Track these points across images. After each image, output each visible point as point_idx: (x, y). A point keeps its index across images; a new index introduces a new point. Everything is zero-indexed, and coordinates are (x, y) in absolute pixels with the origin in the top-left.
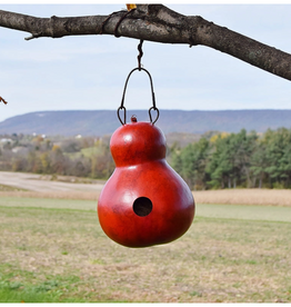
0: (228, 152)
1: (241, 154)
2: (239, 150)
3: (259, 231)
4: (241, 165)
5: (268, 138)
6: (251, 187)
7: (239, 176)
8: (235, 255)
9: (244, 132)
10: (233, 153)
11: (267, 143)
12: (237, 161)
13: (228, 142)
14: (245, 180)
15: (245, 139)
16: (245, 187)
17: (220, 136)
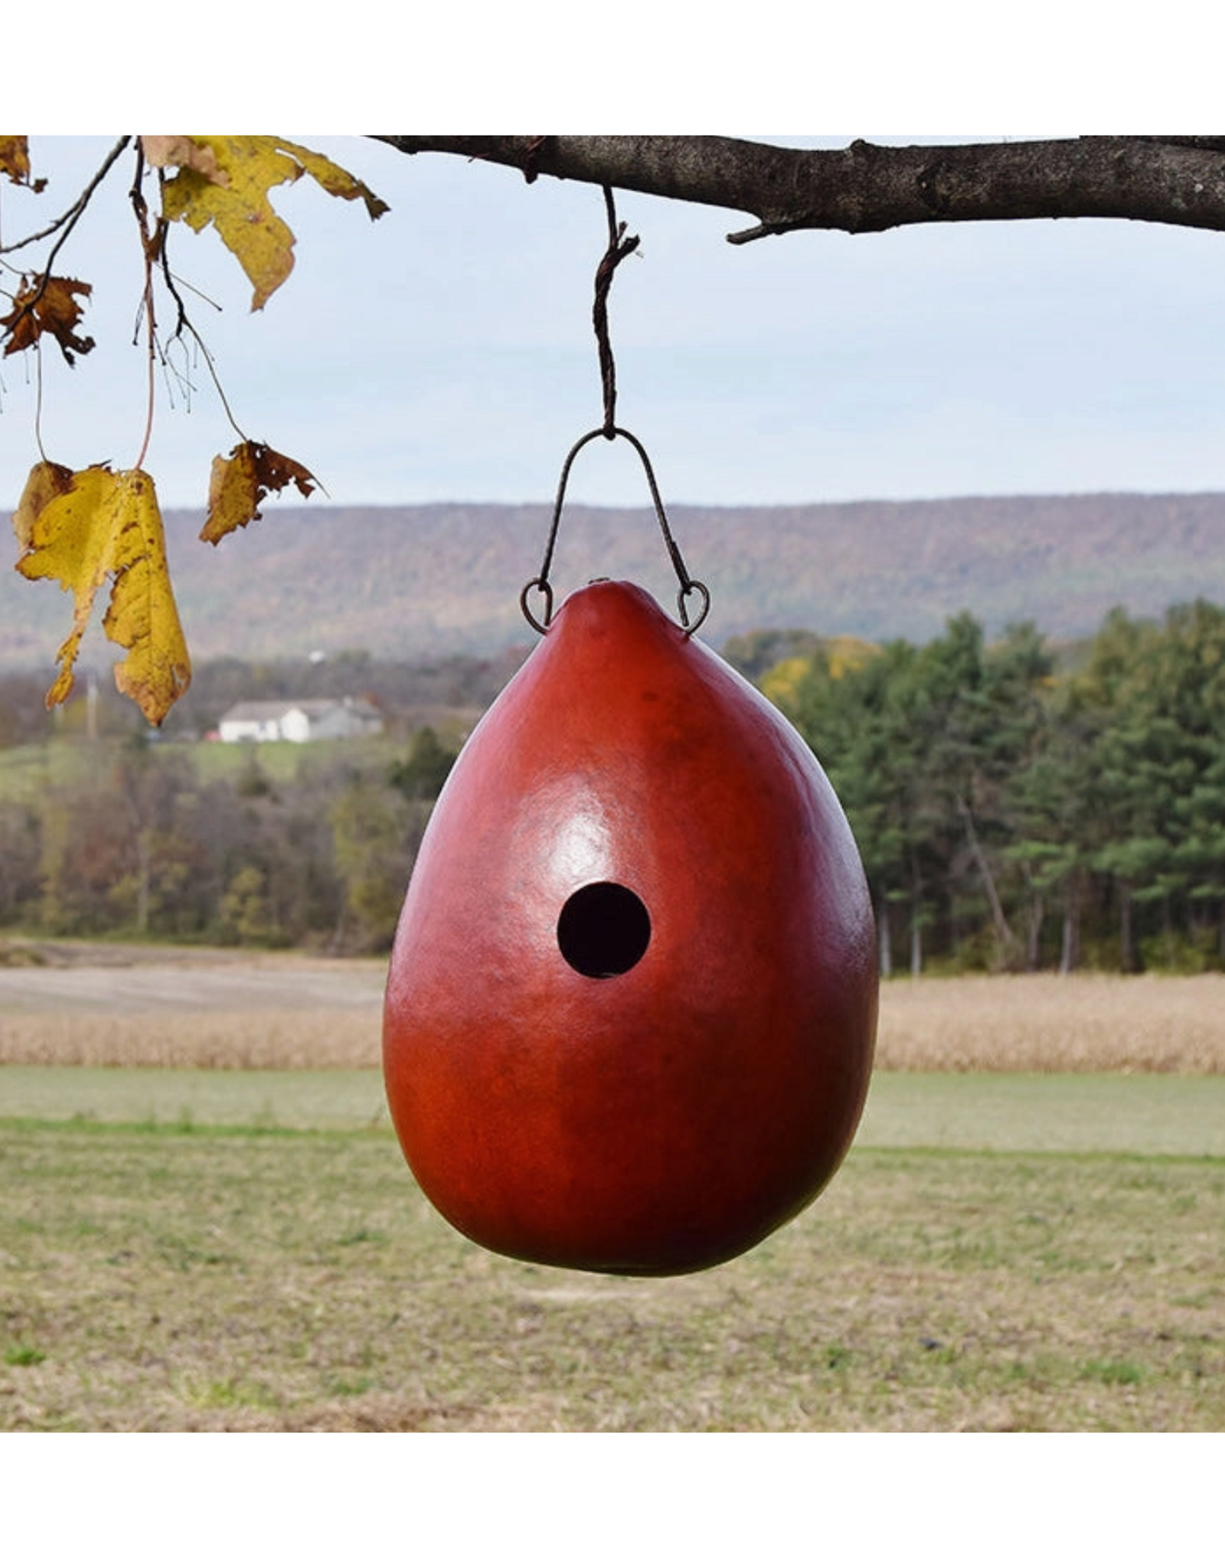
0: (876, 758)
1: (953, 767)
2: (942, 747)
3: (1102, 1209)
4: (954, 835)
5: (1111, 666)
6: (1015, 968)
7: (939, 898)
8: (1011, 1338)
9: (966, 633)
10: (901, 761)
11: (1106, 696)
12: (929, 812)
13: (873, 700)
14: (975, 924)
15: (973, 677)
16: (978, 965)
17: (821, 664)
